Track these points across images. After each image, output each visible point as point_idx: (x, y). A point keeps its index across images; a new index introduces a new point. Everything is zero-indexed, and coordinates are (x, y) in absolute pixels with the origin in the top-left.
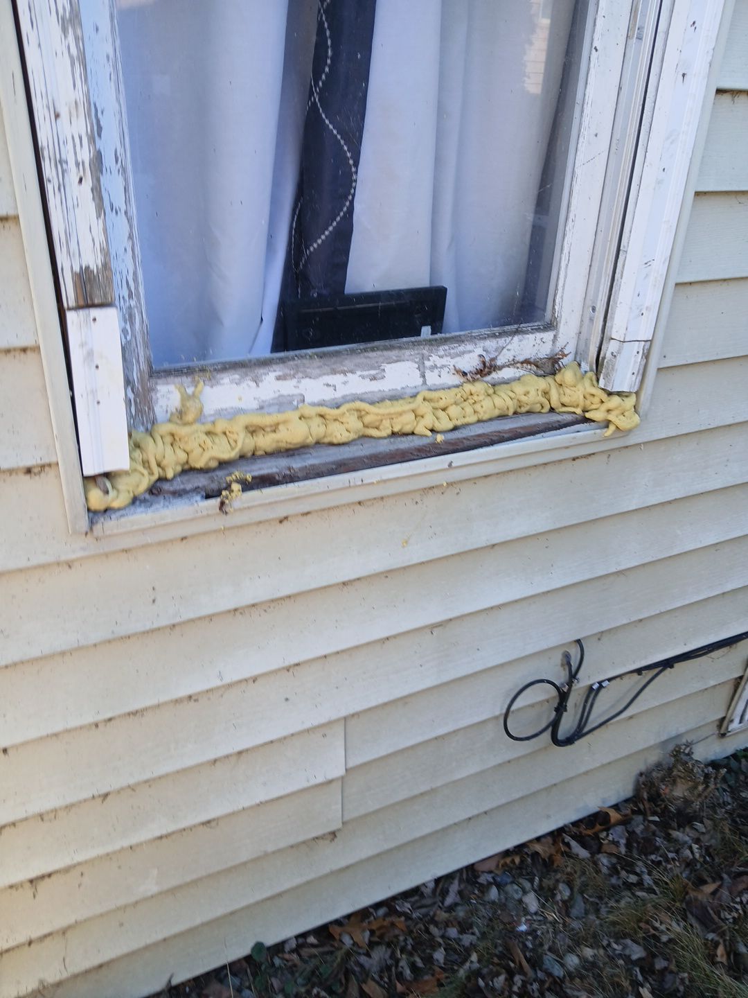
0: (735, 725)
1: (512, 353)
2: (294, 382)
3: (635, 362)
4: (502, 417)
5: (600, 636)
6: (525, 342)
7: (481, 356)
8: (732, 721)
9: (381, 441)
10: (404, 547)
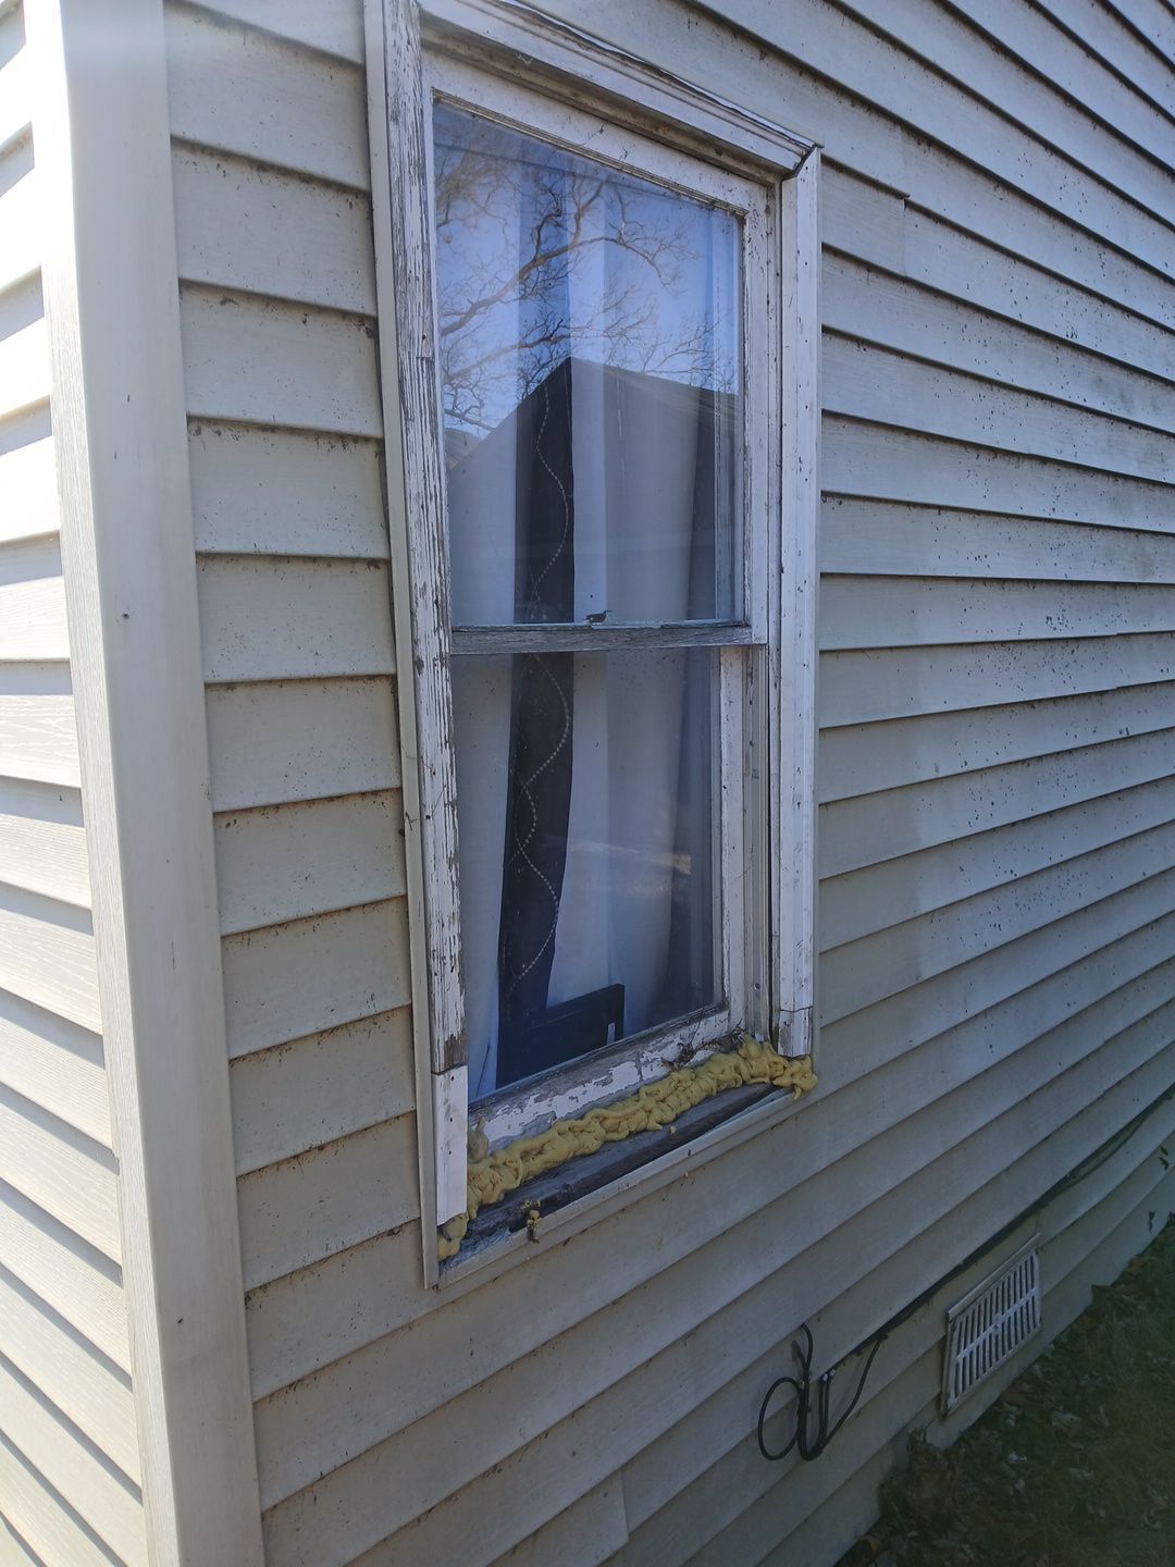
0: (952, 1401)
1: (701, 1036)
2: (547, 1101)
3: (805, 1027)
4: (708, 1098)
5: (819, 1315)
6: (709, 1024)
7: (679, 1044)
8: (948, 1396)
9: (622, 1143)
10: (659, 1249)
